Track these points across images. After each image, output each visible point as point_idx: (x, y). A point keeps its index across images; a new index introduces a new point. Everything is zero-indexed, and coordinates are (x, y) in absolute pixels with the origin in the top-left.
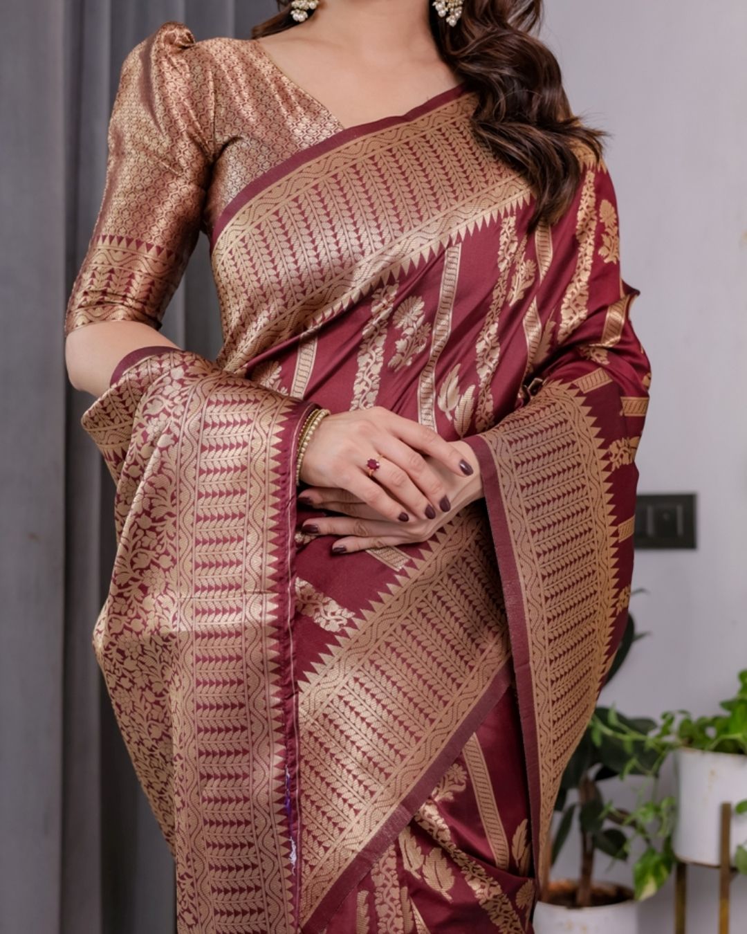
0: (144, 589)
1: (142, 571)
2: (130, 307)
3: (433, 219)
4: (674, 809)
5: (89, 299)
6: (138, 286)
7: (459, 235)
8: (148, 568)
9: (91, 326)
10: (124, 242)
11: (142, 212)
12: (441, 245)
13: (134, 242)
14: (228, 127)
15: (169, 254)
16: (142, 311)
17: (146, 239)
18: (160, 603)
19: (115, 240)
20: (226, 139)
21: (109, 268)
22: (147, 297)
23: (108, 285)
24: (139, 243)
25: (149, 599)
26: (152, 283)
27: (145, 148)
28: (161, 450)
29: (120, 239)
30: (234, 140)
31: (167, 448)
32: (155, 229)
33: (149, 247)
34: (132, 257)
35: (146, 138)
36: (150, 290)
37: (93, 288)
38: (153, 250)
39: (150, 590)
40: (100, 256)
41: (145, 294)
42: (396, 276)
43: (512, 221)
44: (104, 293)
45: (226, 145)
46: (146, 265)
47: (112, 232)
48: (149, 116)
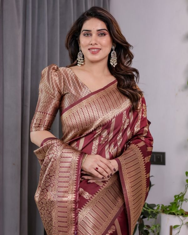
5: (36, 125)
6: (46, 123)
7: (115, 116)
17: (48, 113)
18: (50, 194)
20: (66, 93)
23: (40, 123)
25: (48, 193)
26: (49, 122)
31: (53, 162)
34: (45, 117)
37: (37, 123)
39: (48, 191)
40: (38, 116)
41: (48, 124)
43: (125, 112)
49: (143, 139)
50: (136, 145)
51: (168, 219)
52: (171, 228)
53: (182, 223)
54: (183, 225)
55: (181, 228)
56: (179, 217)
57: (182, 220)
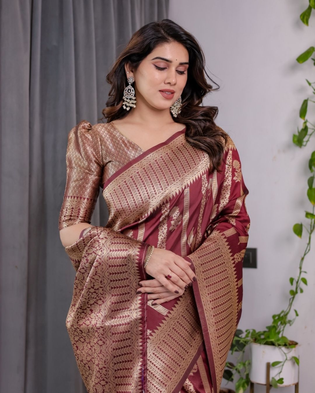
0: (91, 311)
1: (91, 305)
2: (80, 219)
3: (178, 180)
4: (250, 364)
5: (66, 219)
6: (82, 213)
7: (188, 185)
8: (93, 304)
9: (68, 227)
10: (76, 198)
11: (81, 187)
12: (182, 188)
13: (80, 198)
14: (107, 157)
15: (91, 200)
16: (84, 220)
17: (83, 196)
18: (97, 316)
19: (73, 197)
20: (107, 161)
21: (72, 207)
22: (86, 216)
23: (72, 213)
24: (81, 198)
25: (93, 314)
26: (87, 211)
27: (79, 166)
28: (95, 267)
29: (74, 197)
30: (110, 162)
31: (97, 267)
32: (86, 192)
33: (84, 199)
34: (79, 203)
35: (79, 162)
36: (86, 213)
37: (67, 215)
38: (86, 200)
39: (94, 311)
40: (69, 203)
41: (84, 215)
42: (168, 200)
43: (205, 176)
44: (71, 216)
45: (107, 163)
46: (84, 205)
47: (71, 195)
48: (79, 154)
49: (233, 222)
50: (222, 233)
51: (264, 352)
52: (269, 366)
53: (285, 358)
54: (287, 361)
55: (284, 366)
56: (280, 348)
57: (285, 353)
